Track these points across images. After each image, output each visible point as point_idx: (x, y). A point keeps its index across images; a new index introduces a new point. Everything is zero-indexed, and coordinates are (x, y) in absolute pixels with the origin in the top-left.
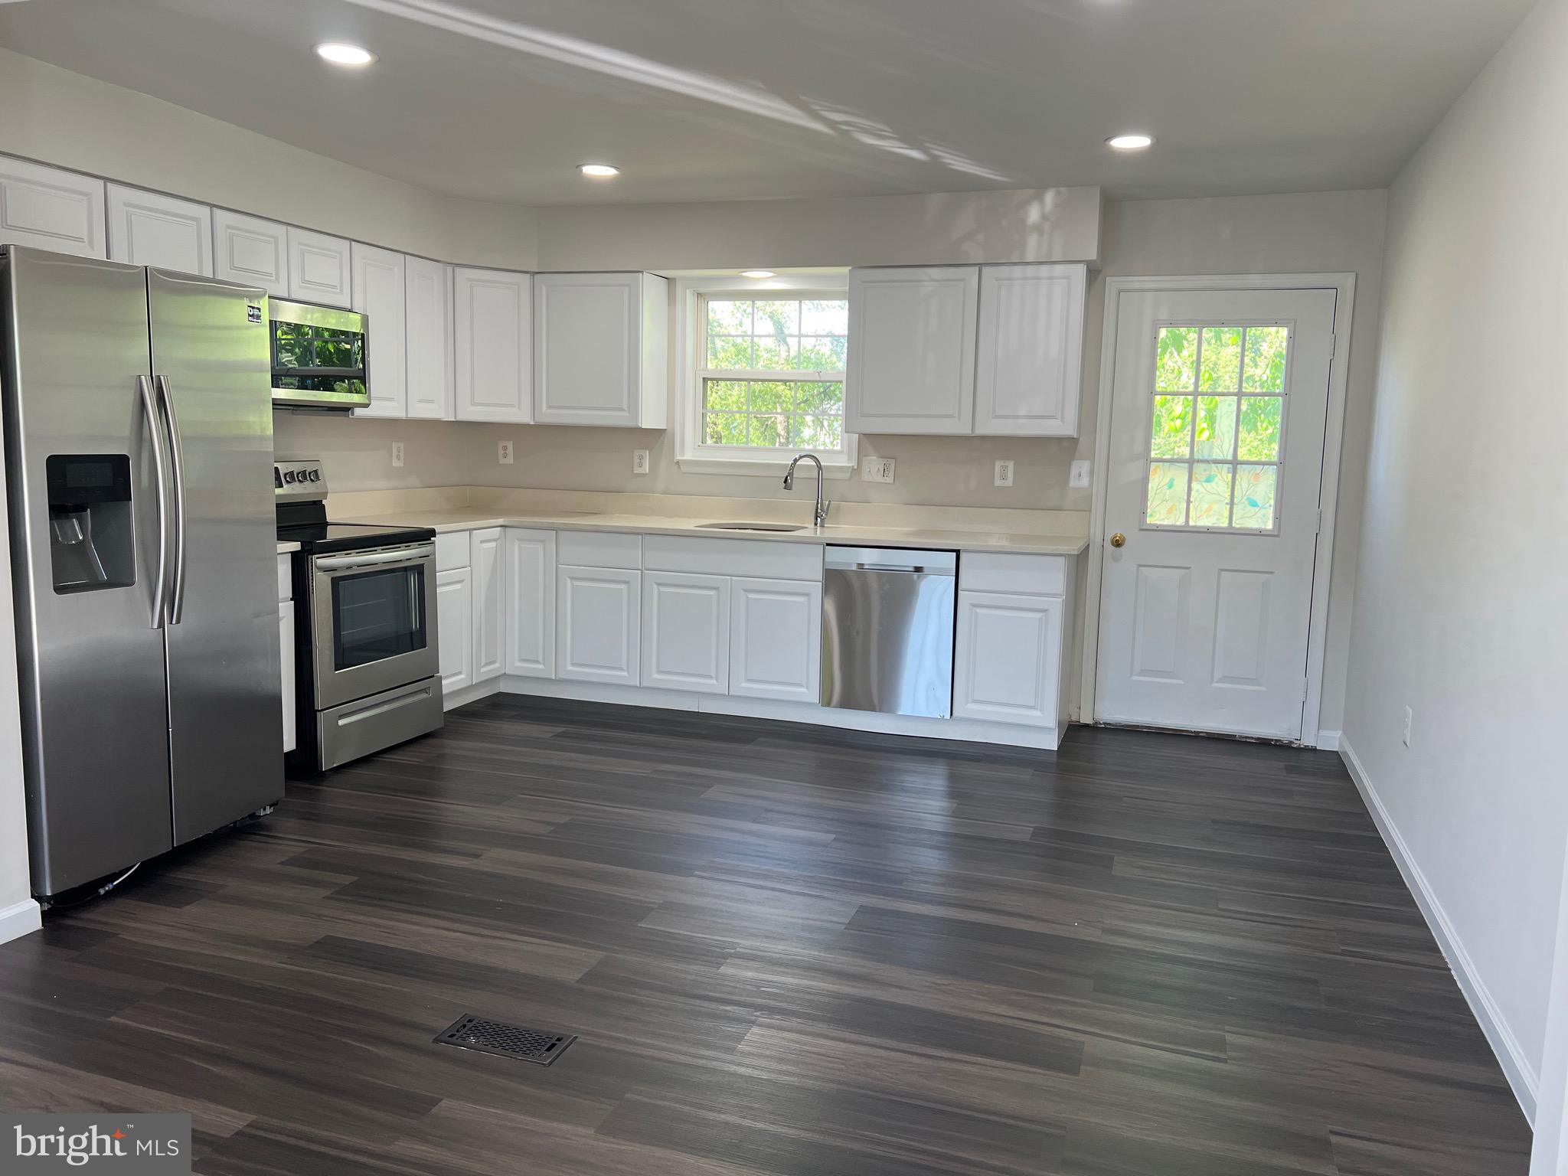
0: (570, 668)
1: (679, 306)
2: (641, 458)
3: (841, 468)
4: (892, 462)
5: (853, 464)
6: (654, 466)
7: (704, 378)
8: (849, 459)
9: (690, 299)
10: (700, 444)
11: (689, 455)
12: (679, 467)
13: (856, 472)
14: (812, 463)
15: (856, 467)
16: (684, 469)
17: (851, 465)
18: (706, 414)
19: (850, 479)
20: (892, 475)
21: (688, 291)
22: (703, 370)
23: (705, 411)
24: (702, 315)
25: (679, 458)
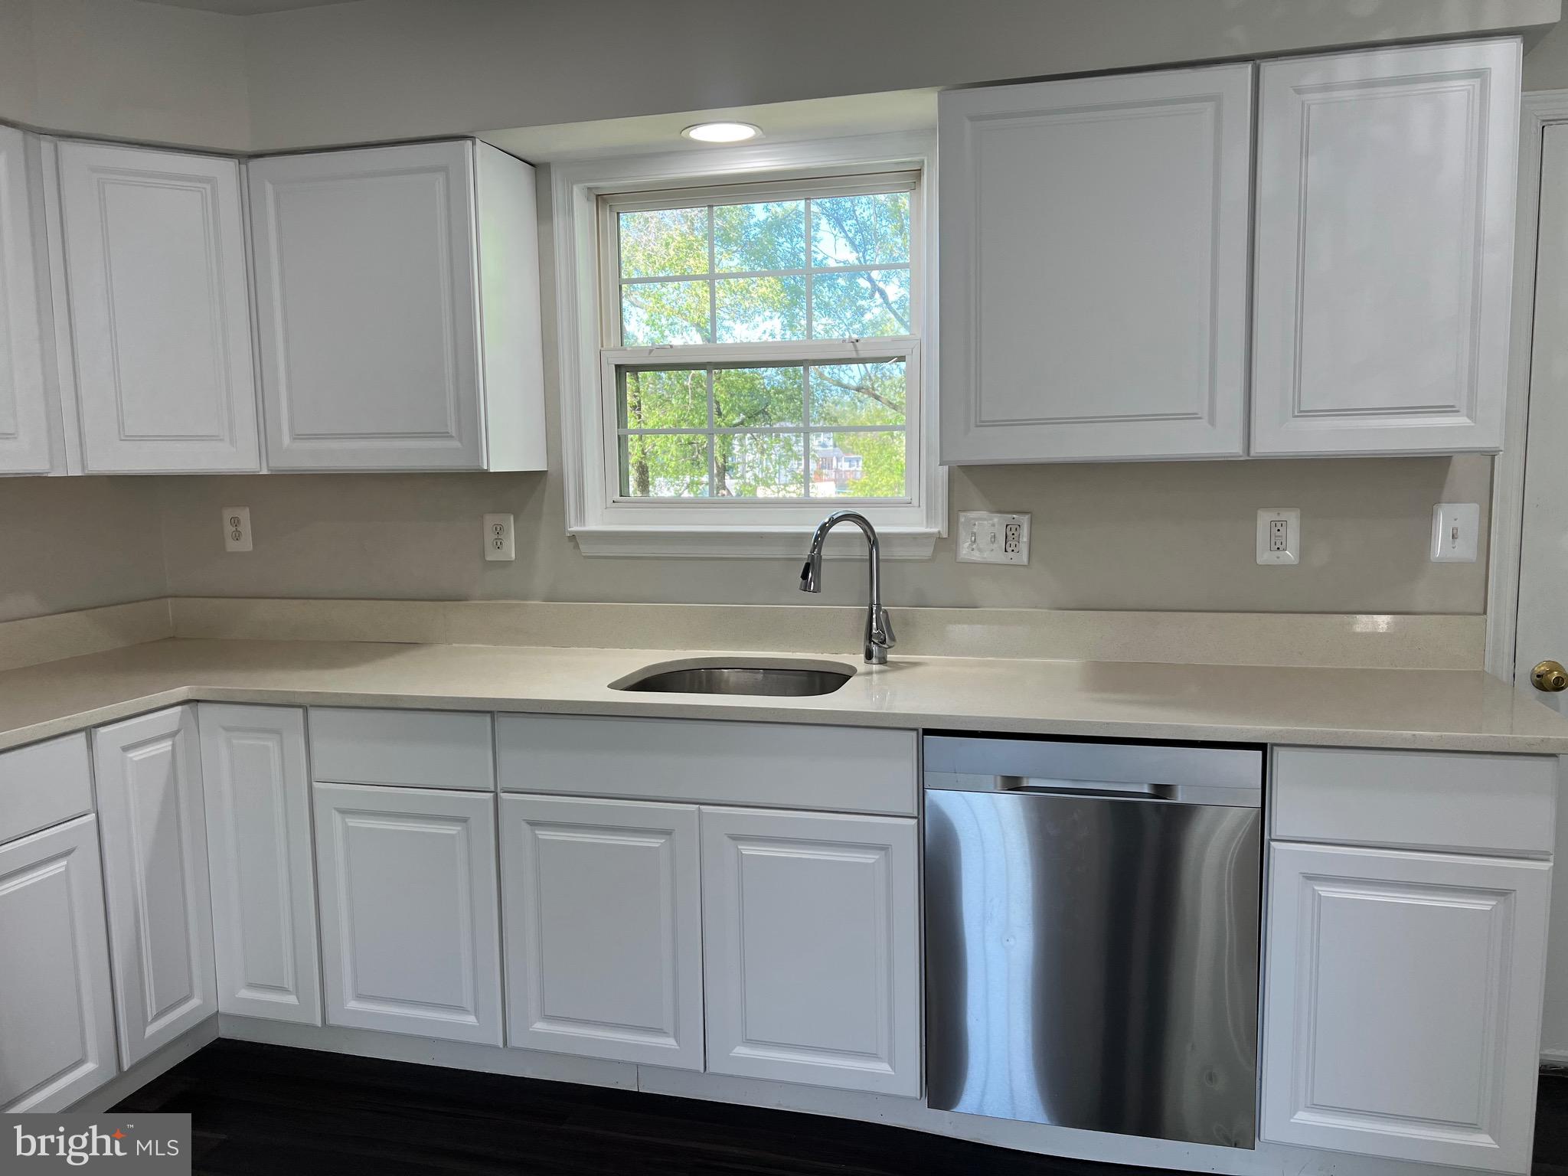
0: (353, 1005)
1: (559, 221)
2: (499, 530)
3: (915, 538)
4: (1025, 520)
5: (939, 527)
6: (525, 546)
7: (618, 367)
8: (930, 518)
9: (582, 209)
10: (617, 497)
11: (595, 523)
12: (577, 546)
13: (945, 543)
14: (854, 528)
15: (945, 535)
16: (585, 549)
17: (935, 530)
18: (626, 437)
19: (932, 559)
20: (1024, 548)
21: (576, 189)
22: (614, 350)
23: (622, 431)
24: (608, 243)
25: (574, 528)
